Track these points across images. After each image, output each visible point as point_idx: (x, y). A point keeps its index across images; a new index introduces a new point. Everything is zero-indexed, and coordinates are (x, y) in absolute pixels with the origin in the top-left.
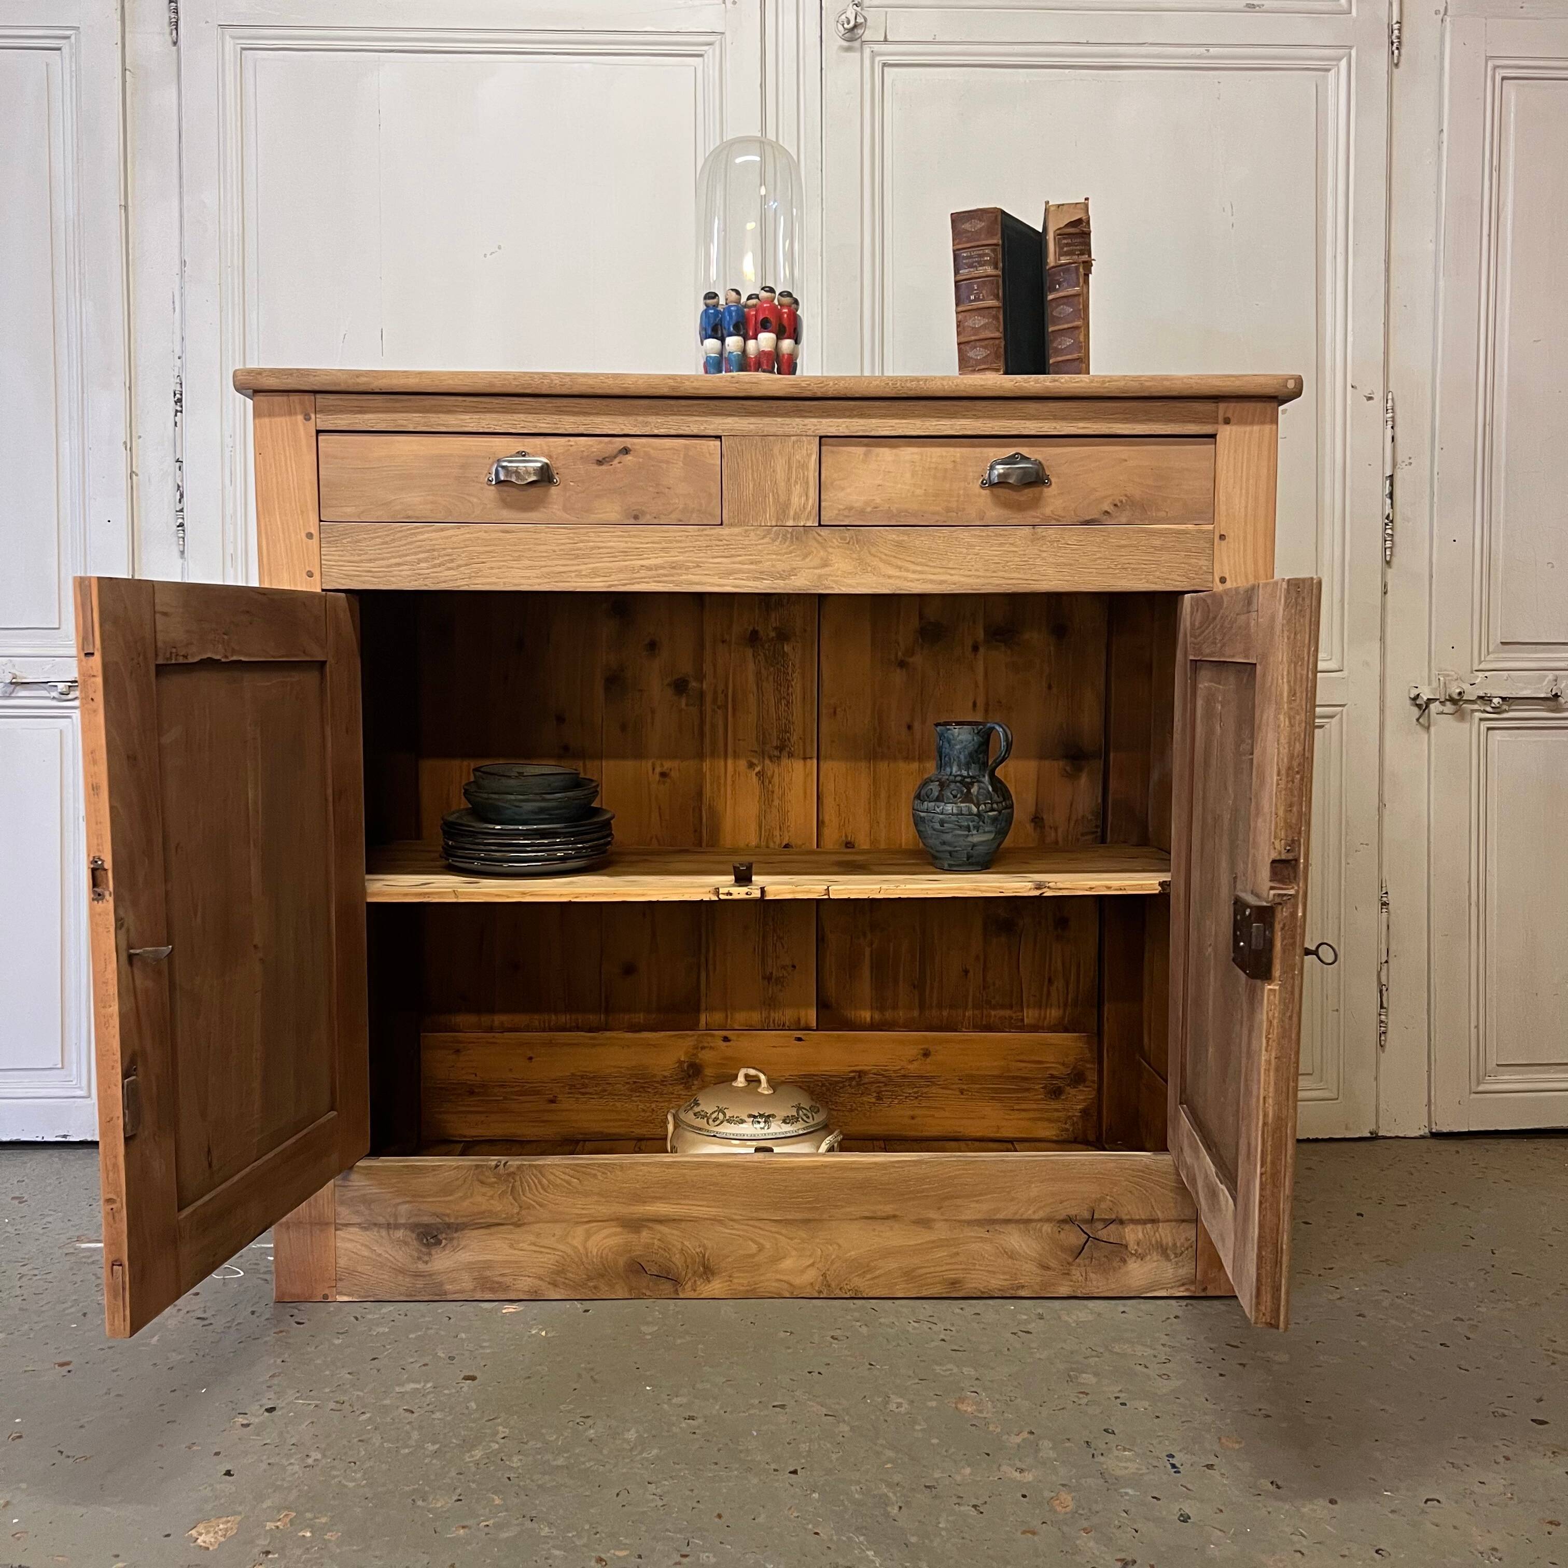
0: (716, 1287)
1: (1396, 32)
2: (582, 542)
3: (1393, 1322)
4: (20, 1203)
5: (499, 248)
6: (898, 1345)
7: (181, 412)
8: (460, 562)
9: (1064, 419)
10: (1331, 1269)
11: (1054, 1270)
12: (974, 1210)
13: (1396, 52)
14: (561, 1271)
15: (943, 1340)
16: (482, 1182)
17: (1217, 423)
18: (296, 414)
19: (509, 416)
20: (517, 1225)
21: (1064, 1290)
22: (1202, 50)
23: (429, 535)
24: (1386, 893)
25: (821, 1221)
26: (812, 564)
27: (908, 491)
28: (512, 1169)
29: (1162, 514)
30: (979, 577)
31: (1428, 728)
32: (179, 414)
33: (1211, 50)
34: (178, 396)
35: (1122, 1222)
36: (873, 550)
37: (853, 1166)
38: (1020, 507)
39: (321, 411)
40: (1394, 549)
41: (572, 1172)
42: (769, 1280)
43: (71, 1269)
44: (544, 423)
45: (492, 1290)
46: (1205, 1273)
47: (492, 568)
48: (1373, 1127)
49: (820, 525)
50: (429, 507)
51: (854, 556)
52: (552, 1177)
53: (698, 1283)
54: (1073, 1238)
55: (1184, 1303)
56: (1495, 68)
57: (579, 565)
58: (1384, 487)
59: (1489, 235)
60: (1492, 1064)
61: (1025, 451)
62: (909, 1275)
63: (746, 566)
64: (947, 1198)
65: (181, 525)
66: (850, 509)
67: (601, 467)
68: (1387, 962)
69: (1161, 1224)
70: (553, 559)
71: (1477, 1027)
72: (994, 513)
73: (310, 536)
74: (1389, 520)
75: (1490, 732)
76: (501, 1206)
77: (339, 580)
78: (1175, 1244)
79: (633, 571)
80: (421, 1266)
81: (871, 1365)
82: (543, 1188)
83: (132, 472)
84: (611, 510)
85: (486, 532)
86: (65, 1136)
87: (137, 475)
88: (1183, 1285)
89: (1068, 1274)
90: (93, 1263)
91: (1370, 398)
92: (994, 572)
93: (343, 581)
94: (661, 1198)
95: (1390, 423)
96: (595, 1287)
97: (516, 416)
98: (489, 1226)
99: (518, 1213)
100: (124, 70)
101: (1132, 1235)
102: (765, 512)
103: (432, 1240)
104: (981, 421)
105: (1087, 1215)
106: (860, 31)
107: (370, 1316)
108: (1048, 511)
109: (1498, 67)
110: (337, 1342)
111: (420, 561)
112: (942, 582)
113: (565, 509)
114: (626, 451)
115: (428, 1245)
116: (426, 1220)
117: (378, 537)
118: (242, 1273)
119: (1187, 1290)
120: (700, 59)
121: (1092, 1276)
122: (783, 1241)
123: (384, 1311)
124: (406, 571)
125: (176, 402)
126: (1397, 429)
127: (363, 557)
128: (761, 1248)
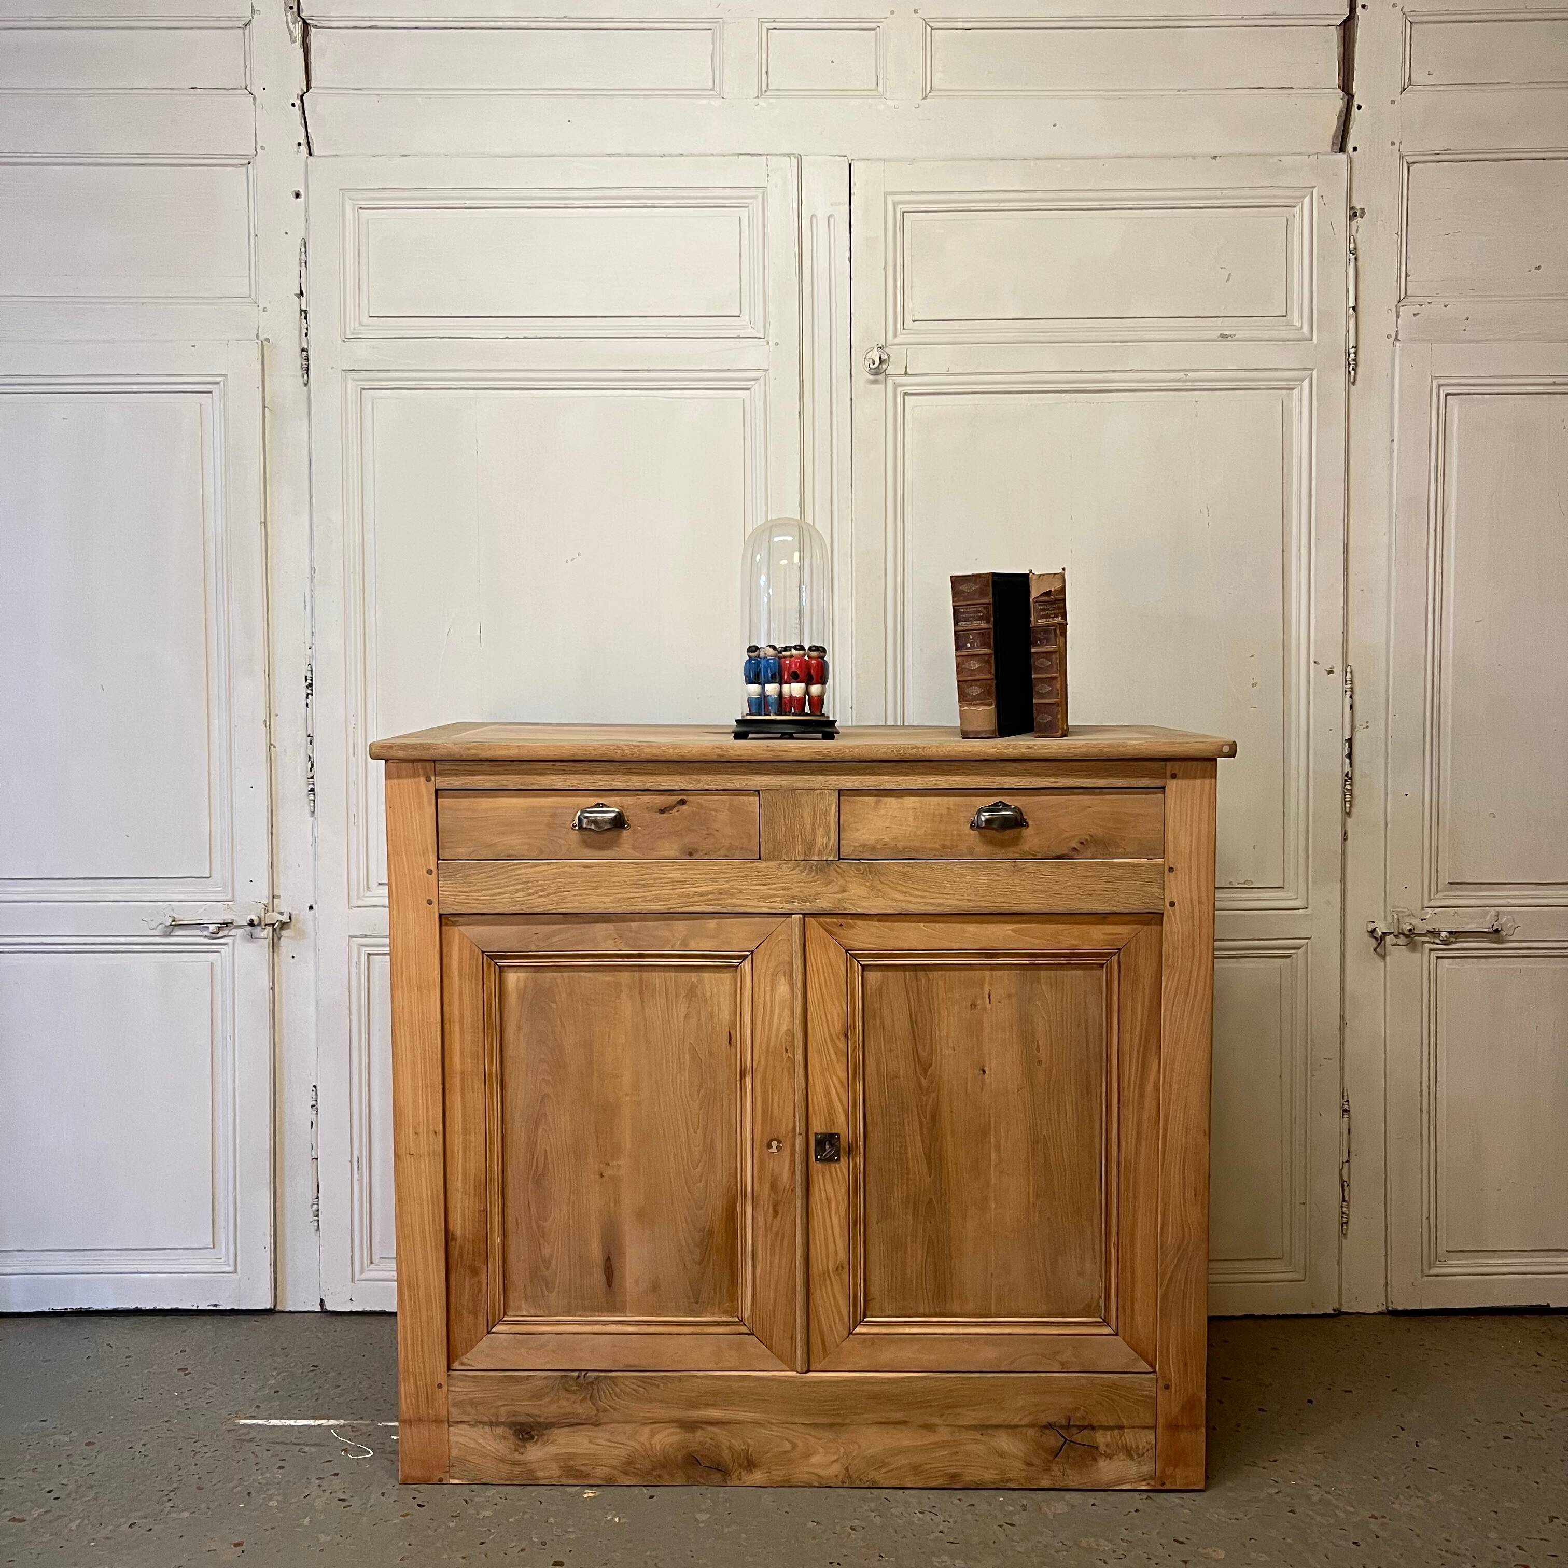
0: (758, 1477)
1: (1352, 356)
2: (647, 874)
3: (1318, 1518)
4: (186, 1375)
5: (579, 555)
6: (905, 1537)
7: (312, 695)
8: (550, 891)
9: (1037, 775)
10: (1275, 1461)
11: (1037, 1466)
12: (970, 1417)
13: (1352, 373)
14: (630, 1462)
15: (941, 1532)
16: (566, 1390)
17: (1165, 778)
18: (419, 776)
19: (588, 777)
20: (596, 1424)
21: (1045, 1484)
22: (1181, 375)
23: (525, 870)
24: (1348, 1101)
25: (843, 1425)
26: (832, 891)
27: (911, 831)
28: (590, 1380)
29: (1121, 850)
30: (969, 901)
31: (1383, 957)
32: (310, 696)
33: (1190, 374)
34: (309, 681)
35: (1093, 1428)
36: (883, 879)
37: (870, 1381)
38: (1002, 844)
39: (440, 774)
40: (1353, 802)
41: (640, 1383)
42: (802, 1472)
43: (234, 1446)
44: (618, 782)
45: (575, 1477)
46: (1163, 1471)
47: (575, 895)
48: (1336, 1306)
49: (839, 859)
50: (526, 847)
51: (868, 884)
52: (623, 1386)
53: (743, 1473)
54: (1052, 1440)
55: (1145, 1495)
56: (1439, 386)
57: (645, 892)
58: (1343, 748)
59: (1435, 530)
60: (1441, 1251)
61: (1007, 800)
62: (916, 1469)
63: (780, 892)
64: (949, 1407)
65: (312, 790)
66: (864, 846)
67: (662, 815)
68: (1348, 1161)
69: (1126, 1430)
70: (624, 888)
71: (1428, 1218)
72: (981, 849)
73: (430, 872)
74: (1349, 778)
75: (1439, 960)
76: (583, 1409)
77: (453, 907)
78: (1138, 1447)
79: (688, 896)
80: (517, 1456)
81: (881, 1556)
82: (615, 1395)
83: (271, 744)
84: (670, 848)
85: (570, 867)
86: (216, 1305)
87: (274, 747)
88: (1145, 1480)
89: (1049, 1470)
90: (251, 1440)
91: (1330, 672)
92: (983, 897)
93: (456, 908)
94: (713, 1405)
95: (1349, 694)
96: (659, 1476)
97: (595, 777)
98: (572, 1425)
99: (596, 1415)
100: (264, 407)
101: (1102, 1439)
102: (795, 850)
103: (526, 1436)
104: (970, 777)
105: (1064, 1422)
106: (884, 367)
107: (476, 1499)
108: (1026, 848)
109: (1443, 385)
110: (451, 1525)
111: (518, 891)
112: (940, 905)
113: (634, 848)
114: (683, 802)
115: (523, 1440)
116: (521, 1419)
117: (484, 872)
118: (372, 1453)
119: (1148, 1484)
120: (748, 392)
121: (1069, 1472)
122: (813, 1440)
123: (488, 1494)
124: (506, 899)
125: (307, 687)
126: (1356, 697)
127: (473, 888)
128: (794, 1446)
